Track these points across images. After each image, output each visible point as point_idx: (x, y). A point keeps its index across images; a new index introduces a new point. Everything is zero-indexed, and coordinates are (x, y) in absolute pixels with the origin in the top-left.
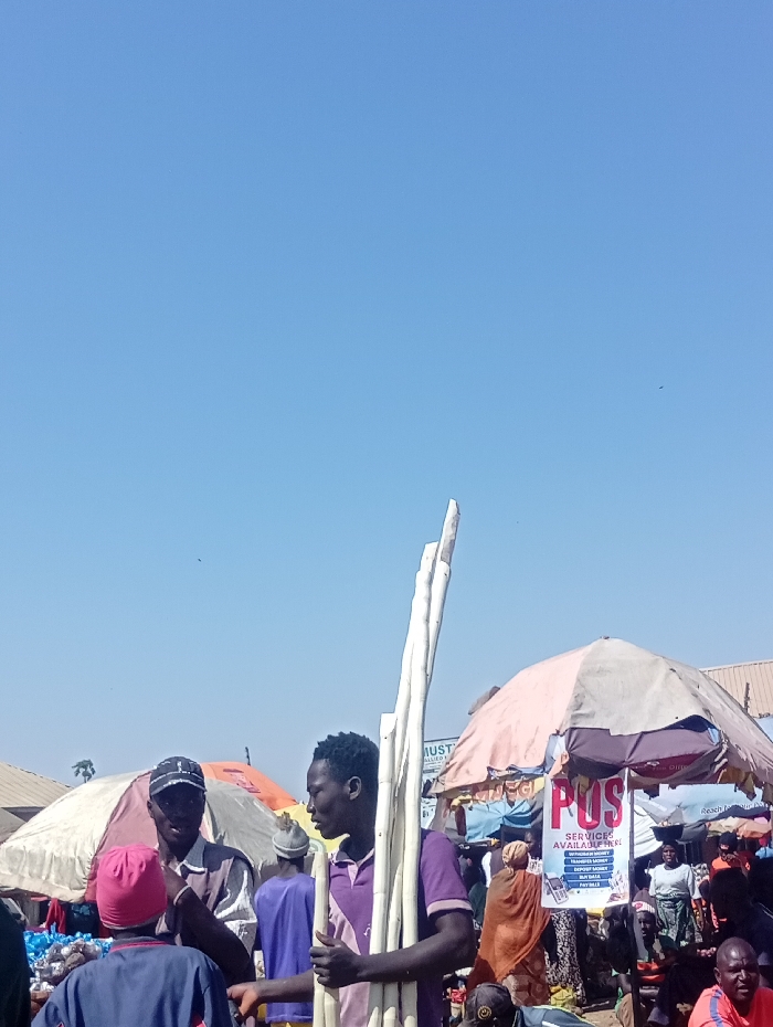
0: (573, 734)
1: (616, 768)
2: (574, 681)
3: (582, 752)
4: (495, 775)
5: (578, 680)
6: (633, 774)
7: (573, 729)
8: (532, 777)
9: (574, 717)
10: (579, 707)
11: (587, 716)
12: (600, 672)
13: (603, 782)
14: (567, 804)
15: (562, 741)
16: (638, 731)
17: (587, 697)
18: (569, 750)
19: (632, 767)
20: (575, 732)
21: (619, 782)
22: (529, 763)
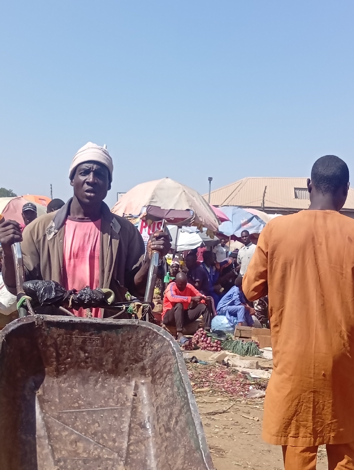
0: (149, 207)
1: (161, 219)
2: (152, 191)
3: (151, 213)
4: (125, 216)
5: (154, 191)
6: (166, 221)
7: (149, 206)
8: (136, 218)
9: (151, 202)
10: (153, 199)
11: (155, 202)
12: (162, 189)
13: (157, 222)
14: (145, 227)
15: (145, 208)
16: (169, 209)
17: (156, 196)
18: (147, 212)
19: (165, 219)
20: (150, 207)
21: (161, 223)
22: (135, 214)
